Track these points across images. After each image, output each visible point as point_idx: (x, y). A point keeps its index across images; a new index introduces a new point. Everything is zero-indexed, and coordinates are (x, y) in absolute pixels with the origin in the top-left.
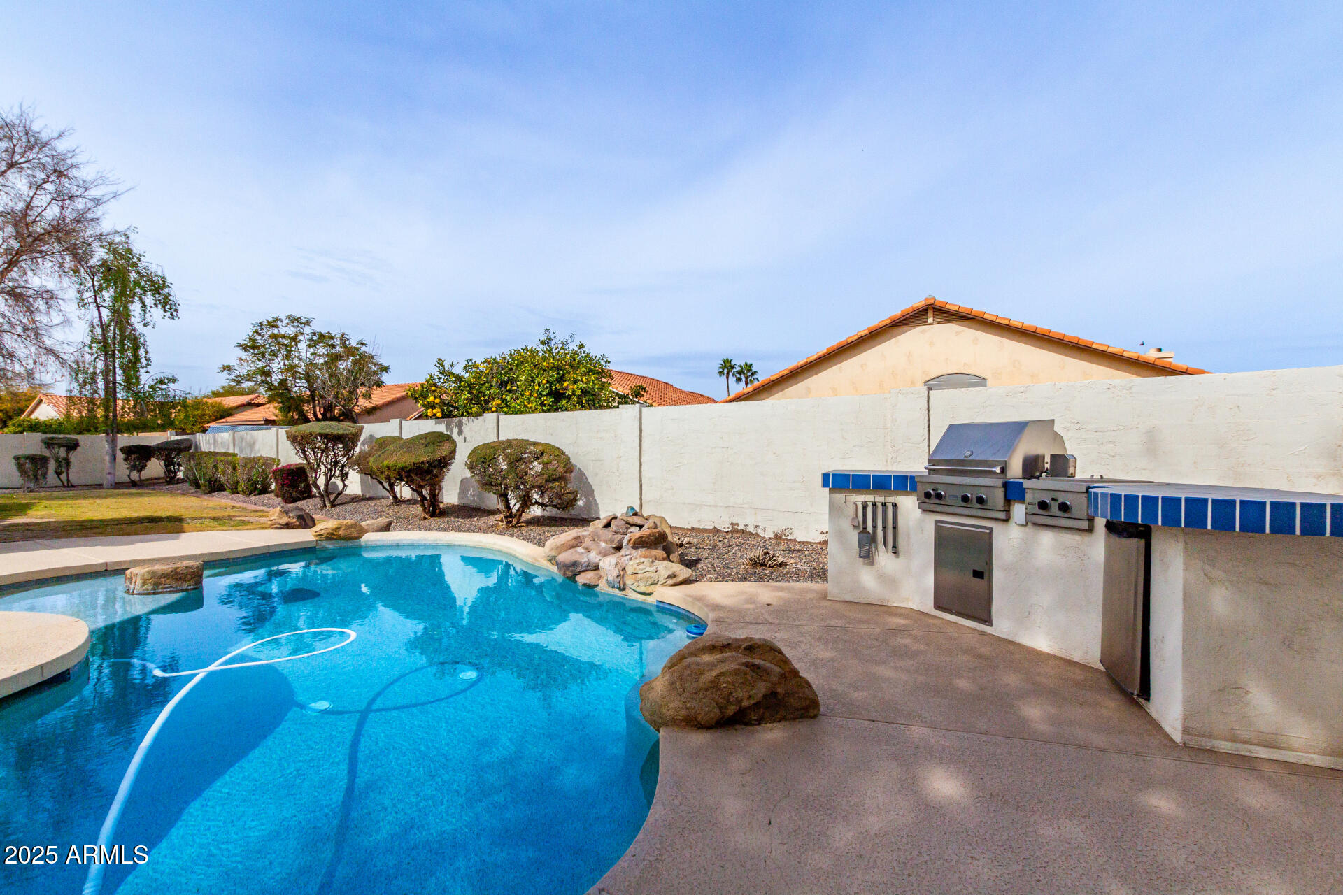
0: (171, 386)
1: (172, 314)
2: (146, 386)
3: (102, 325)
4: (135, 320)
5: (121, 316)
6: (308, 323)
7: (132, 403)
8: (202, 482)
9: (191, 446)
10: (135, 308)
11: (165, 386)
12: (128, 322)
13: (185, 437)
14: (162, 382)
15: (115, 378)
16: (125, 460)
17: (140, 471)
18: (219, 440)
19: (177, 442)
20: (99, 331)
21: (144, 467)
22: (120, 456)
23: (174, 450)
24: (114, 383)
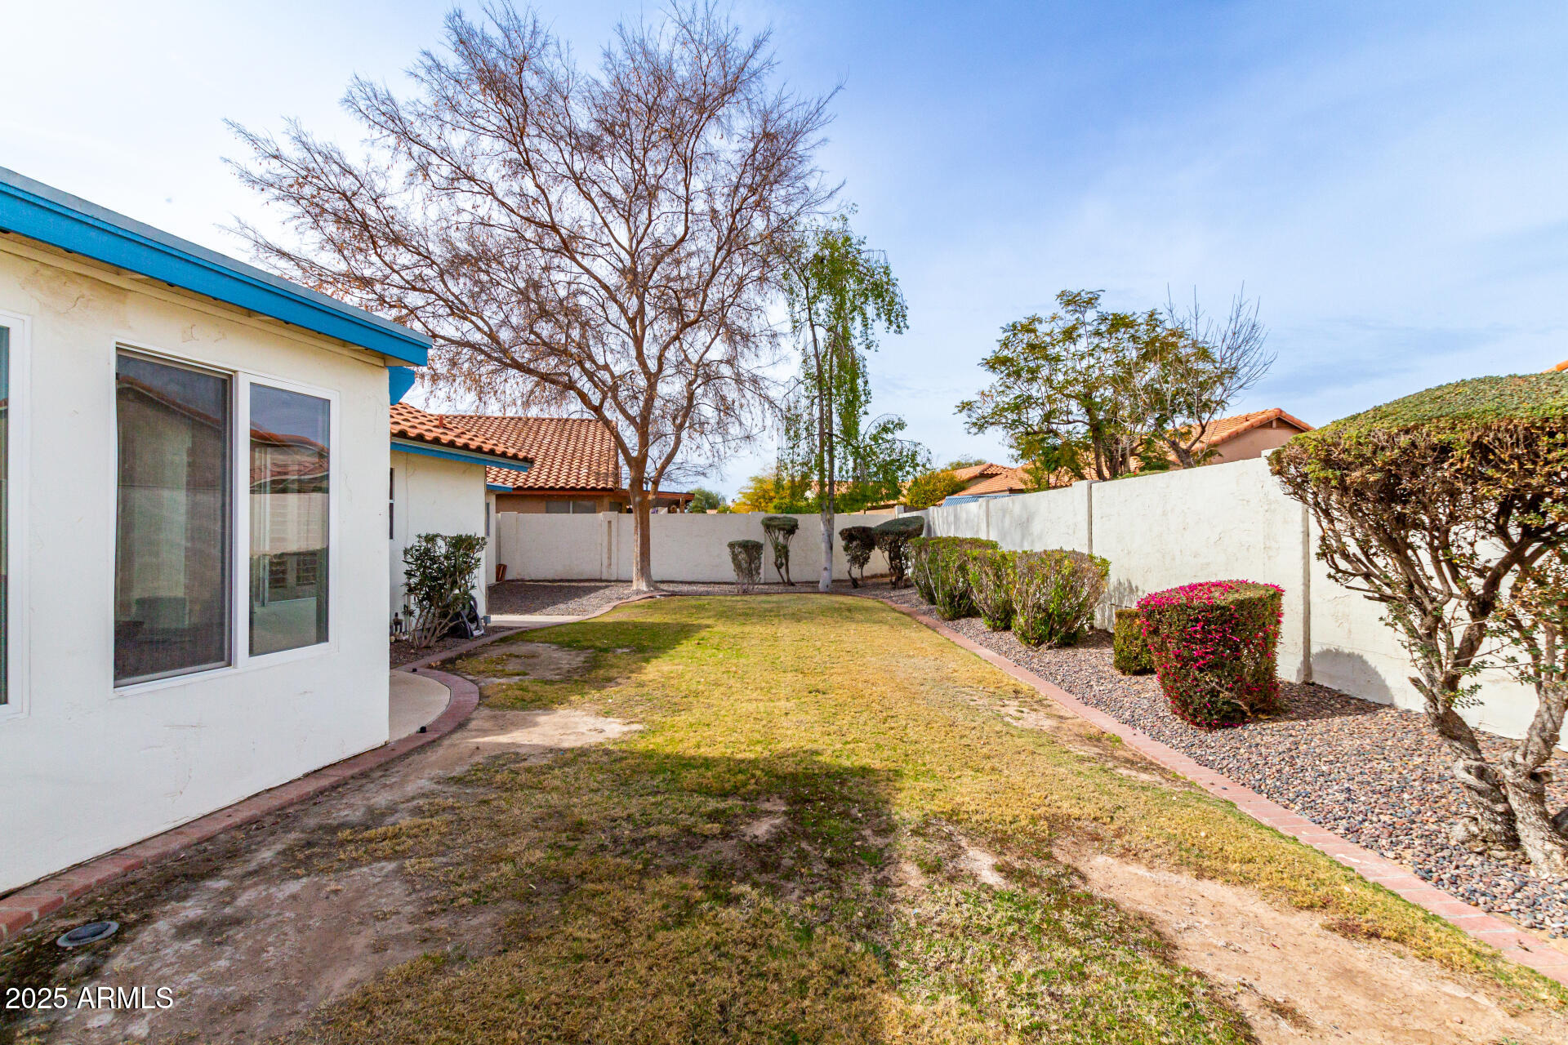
0: (898, 434)
1: (898, 327)
2: (867, 436)
3: (817, 356)
4: (856, 343)
5: (840, 342)
6: (1091, 302)
7: (851, 464)
8: (939, 596)
9: (922, 527)
10: (856, 327)
11: (889, 436)
12: (846, 346)
13: (915, 514)
14: (885, 430)
15: (831, 429)
16: (846, 549)
17: (862, 566)
18: (964, 516)
19: (905, 522)
20: (814, 362)
21: (866, 560)
22: (839, 543)
23: (900, 534)
24: (831, 435)
